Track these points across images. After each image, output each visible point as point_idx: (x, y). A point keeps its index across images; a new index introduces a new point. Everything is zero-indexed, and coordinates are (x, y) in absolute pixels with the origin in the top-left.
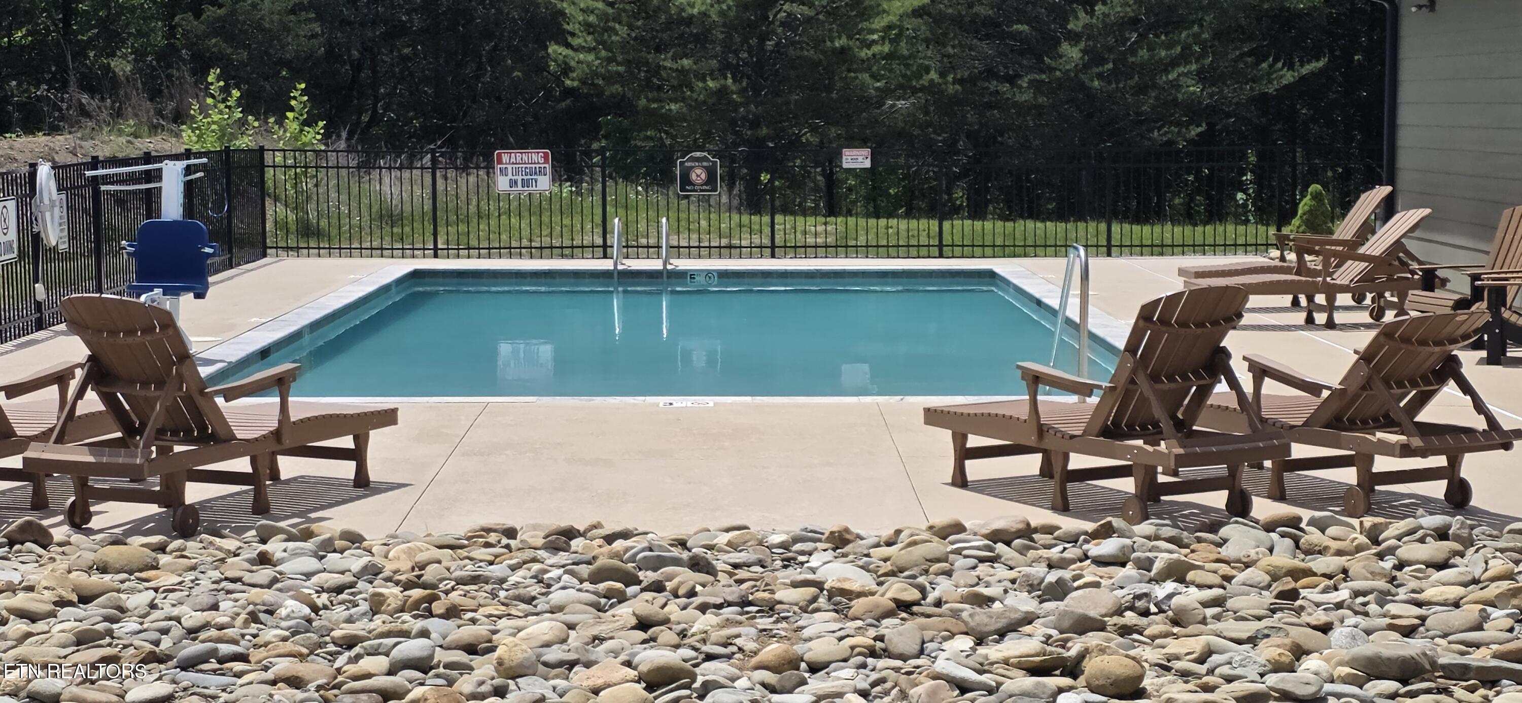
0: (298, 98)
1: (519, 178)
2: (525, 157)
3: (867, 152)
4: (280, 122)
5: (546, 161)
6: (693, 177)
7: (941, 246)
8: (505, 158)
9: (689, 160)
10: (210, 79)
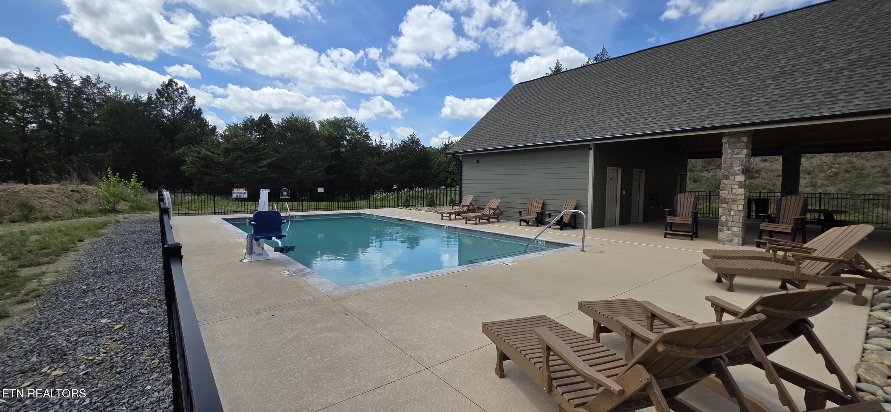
0: (134, 176)
1: (239, 195)
2: (240, 190)
3: (323, 188)
4: (130, 181)
5: (246, 190)
6: (284, 194)
7: (338, 208)
8: (235, 190)
9: (283, 190)
10: (108, 170)
